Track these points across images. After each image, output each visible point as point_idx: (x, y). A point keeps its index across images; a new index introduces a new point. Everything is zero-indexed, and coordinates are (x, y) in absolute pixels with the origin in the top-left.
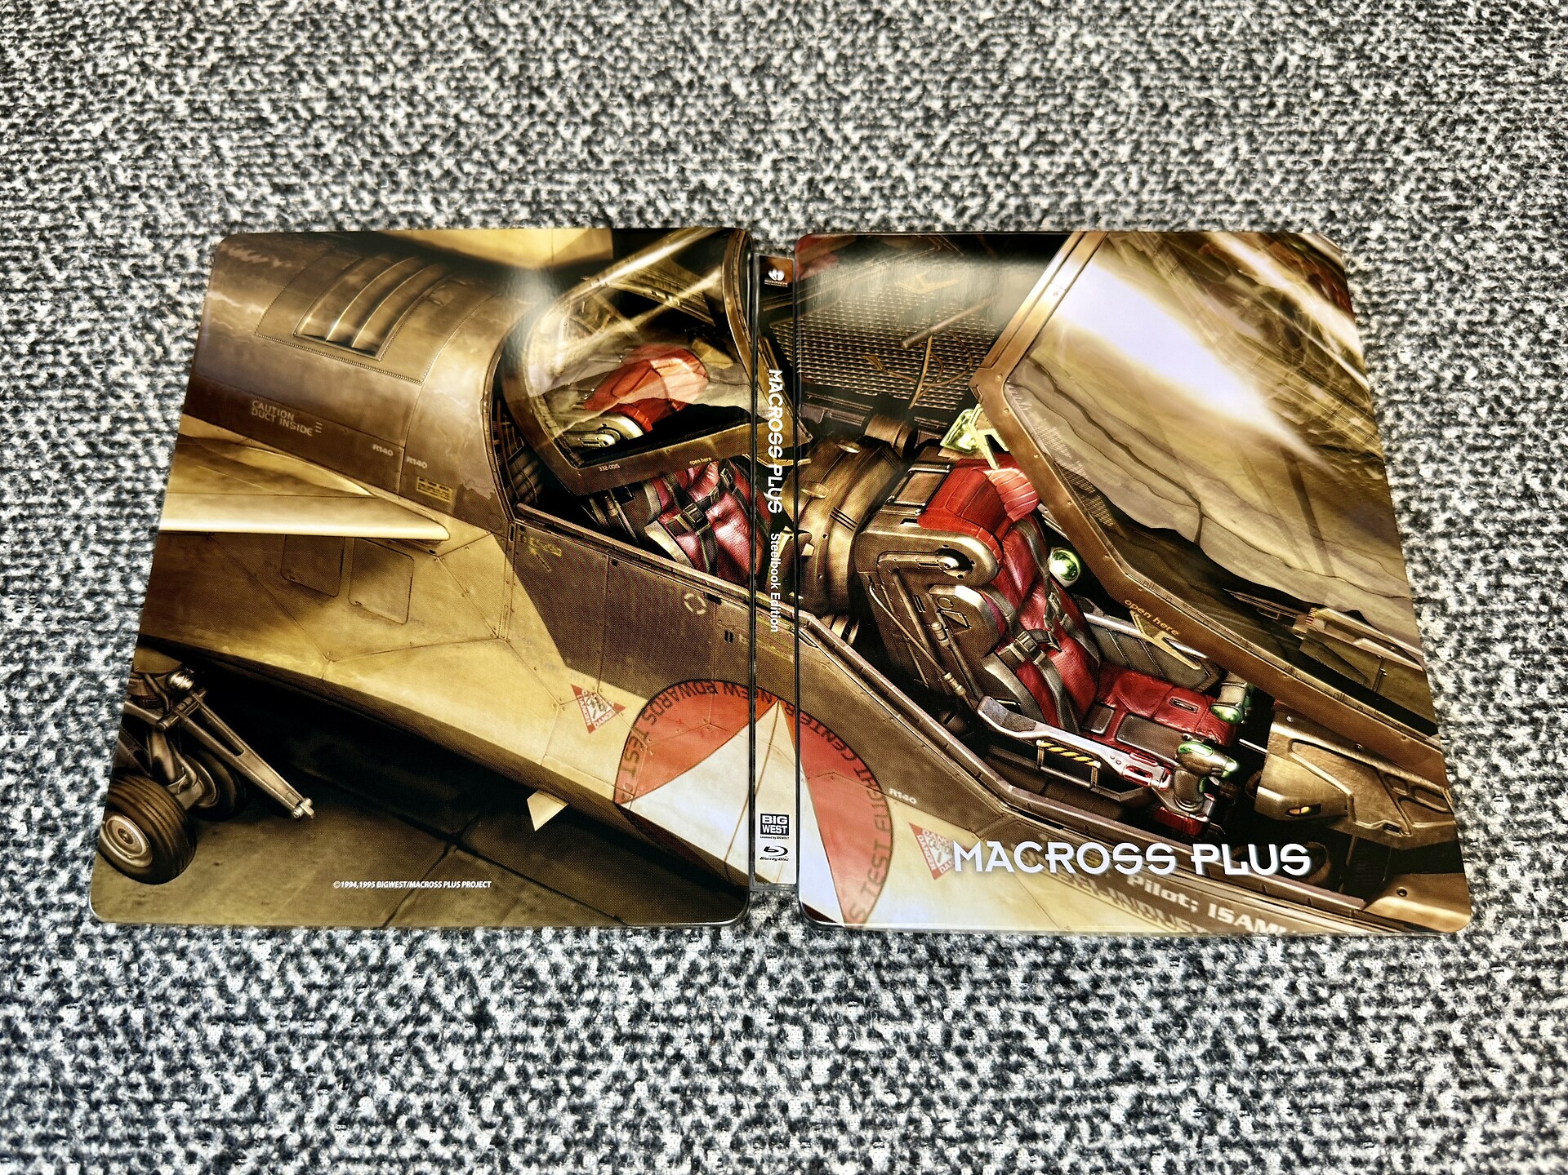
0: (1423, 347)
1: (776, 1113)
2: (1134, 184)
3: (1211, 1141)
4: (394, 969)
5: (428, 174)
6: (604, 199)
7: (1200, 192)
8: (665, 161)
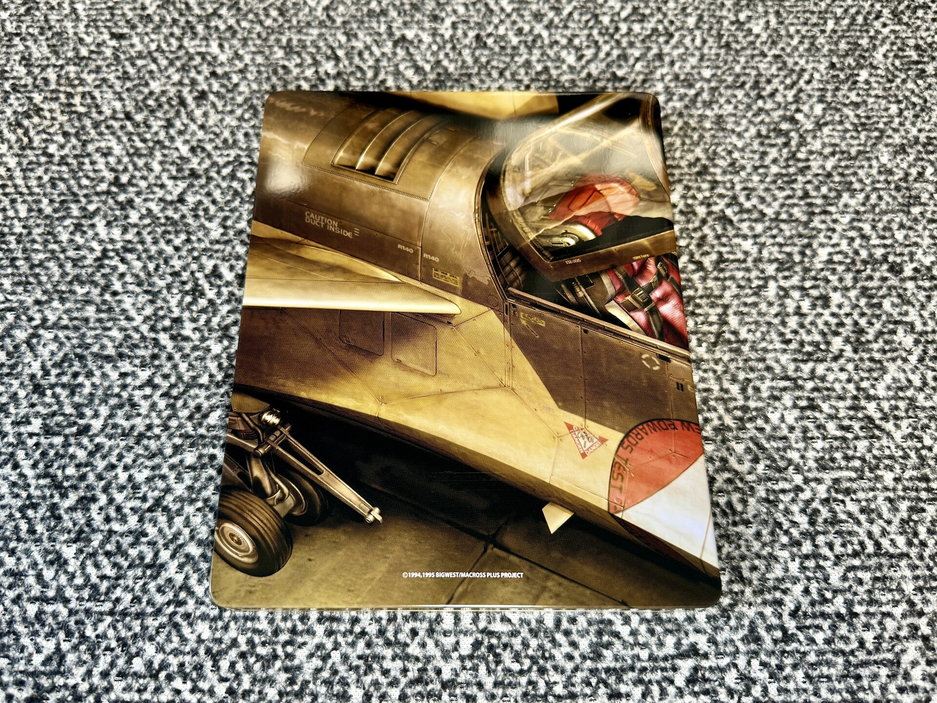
0: (896, 153)
1: (432, 674)
2: (698, 42)
4: (162, 566)
5: (217, 28)
6: (335, 45)
7: (743, 49)
8: (379, 22)
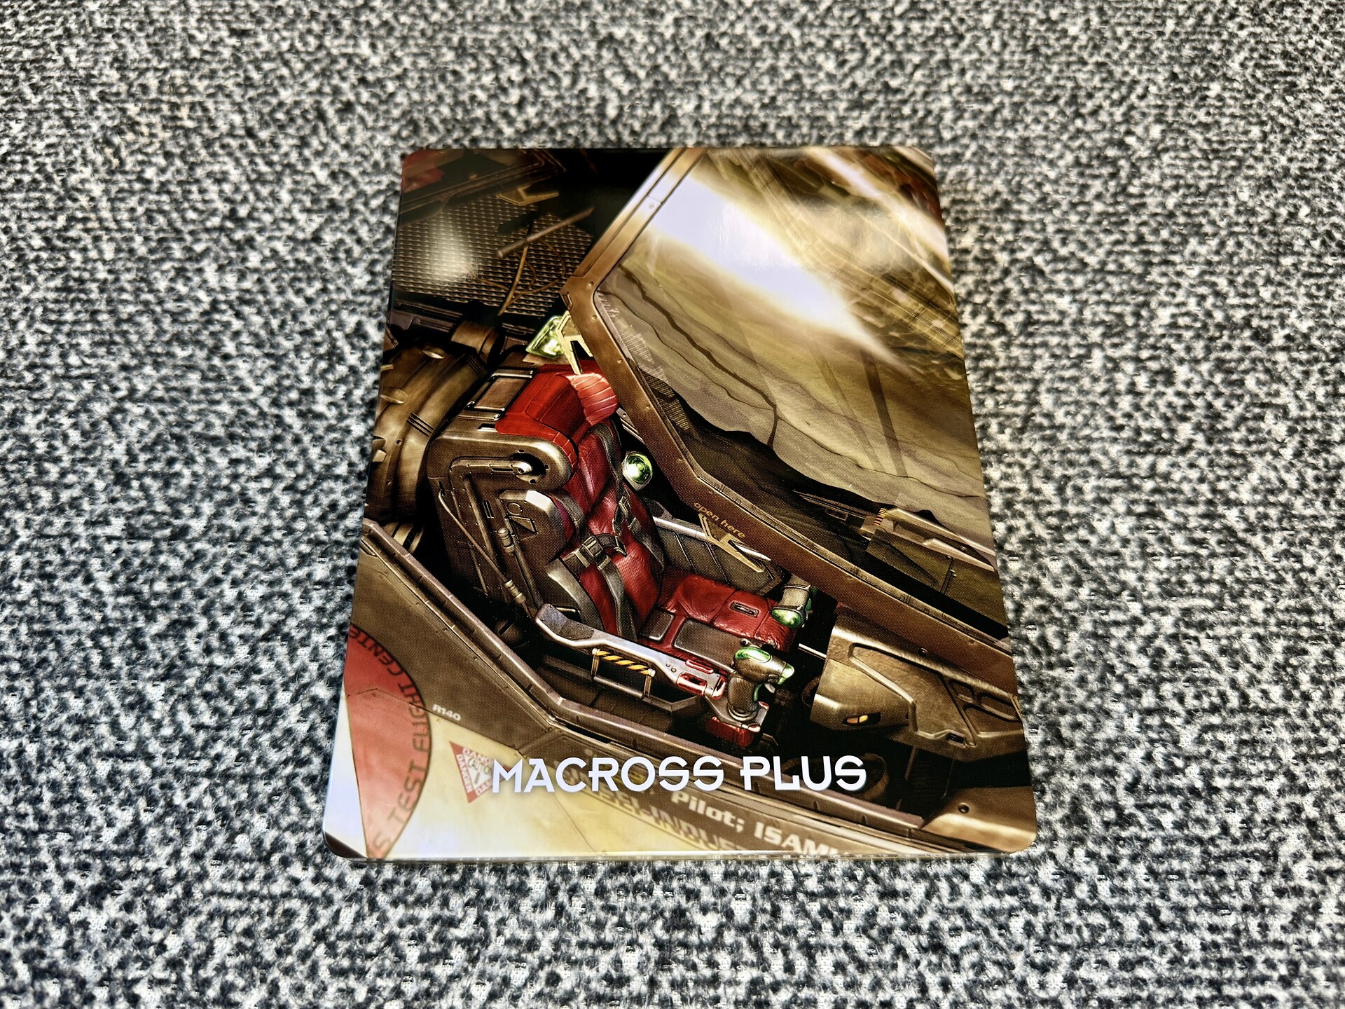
3: (1069, 903)
